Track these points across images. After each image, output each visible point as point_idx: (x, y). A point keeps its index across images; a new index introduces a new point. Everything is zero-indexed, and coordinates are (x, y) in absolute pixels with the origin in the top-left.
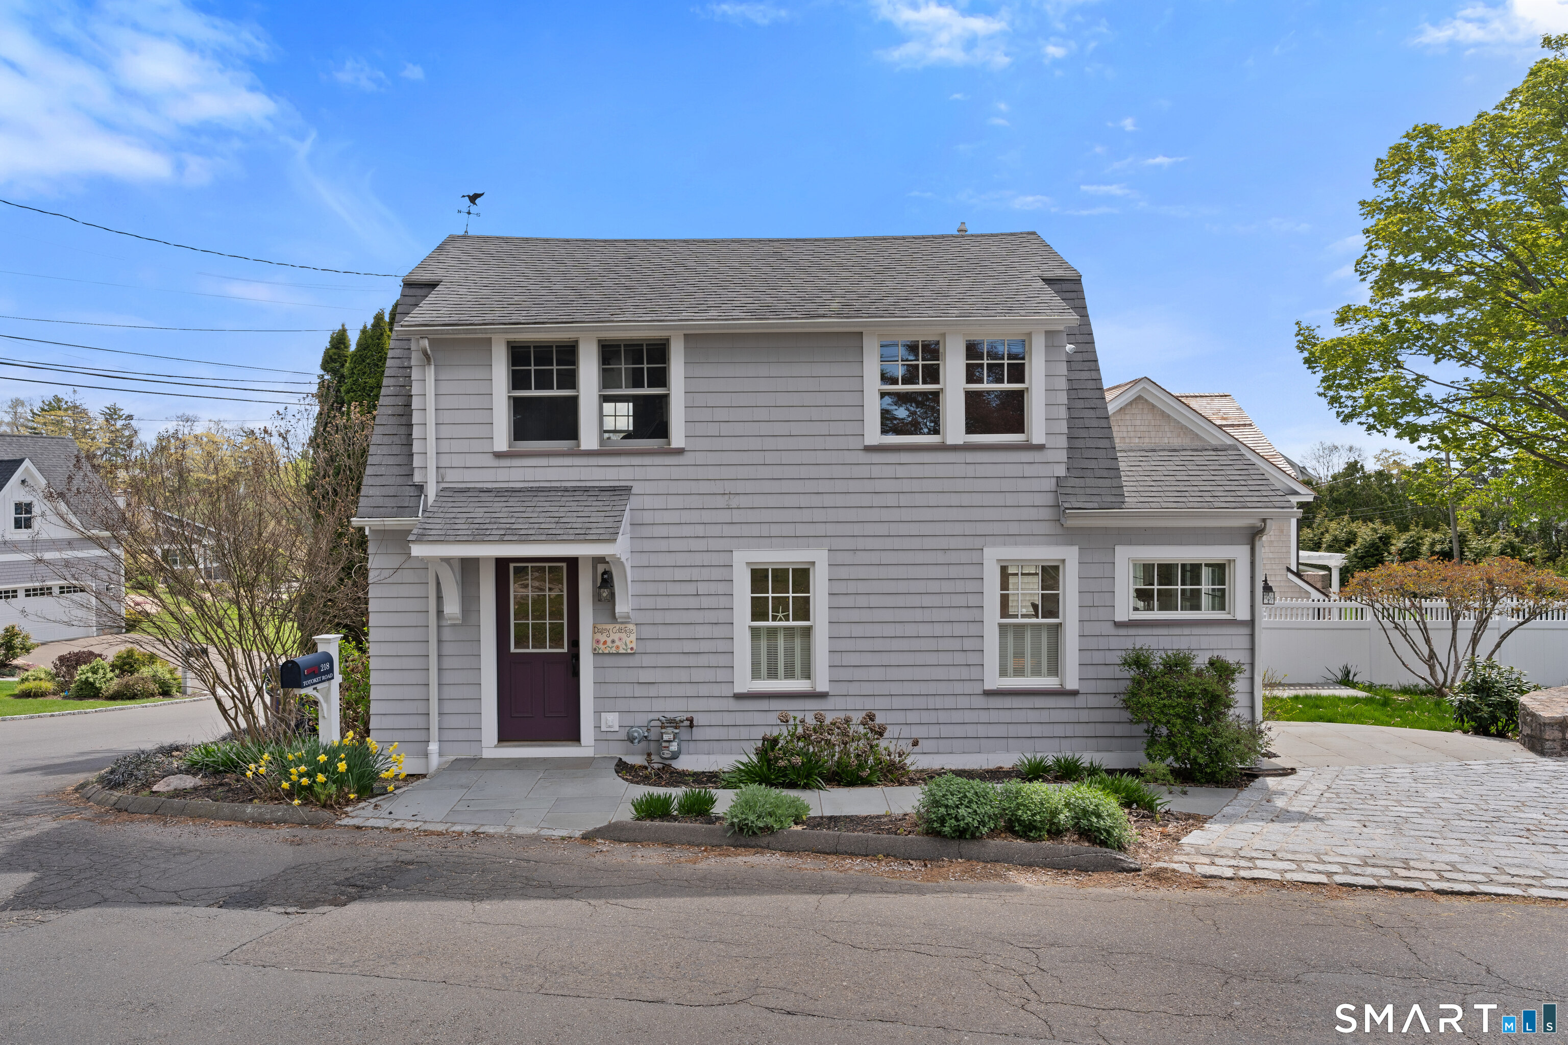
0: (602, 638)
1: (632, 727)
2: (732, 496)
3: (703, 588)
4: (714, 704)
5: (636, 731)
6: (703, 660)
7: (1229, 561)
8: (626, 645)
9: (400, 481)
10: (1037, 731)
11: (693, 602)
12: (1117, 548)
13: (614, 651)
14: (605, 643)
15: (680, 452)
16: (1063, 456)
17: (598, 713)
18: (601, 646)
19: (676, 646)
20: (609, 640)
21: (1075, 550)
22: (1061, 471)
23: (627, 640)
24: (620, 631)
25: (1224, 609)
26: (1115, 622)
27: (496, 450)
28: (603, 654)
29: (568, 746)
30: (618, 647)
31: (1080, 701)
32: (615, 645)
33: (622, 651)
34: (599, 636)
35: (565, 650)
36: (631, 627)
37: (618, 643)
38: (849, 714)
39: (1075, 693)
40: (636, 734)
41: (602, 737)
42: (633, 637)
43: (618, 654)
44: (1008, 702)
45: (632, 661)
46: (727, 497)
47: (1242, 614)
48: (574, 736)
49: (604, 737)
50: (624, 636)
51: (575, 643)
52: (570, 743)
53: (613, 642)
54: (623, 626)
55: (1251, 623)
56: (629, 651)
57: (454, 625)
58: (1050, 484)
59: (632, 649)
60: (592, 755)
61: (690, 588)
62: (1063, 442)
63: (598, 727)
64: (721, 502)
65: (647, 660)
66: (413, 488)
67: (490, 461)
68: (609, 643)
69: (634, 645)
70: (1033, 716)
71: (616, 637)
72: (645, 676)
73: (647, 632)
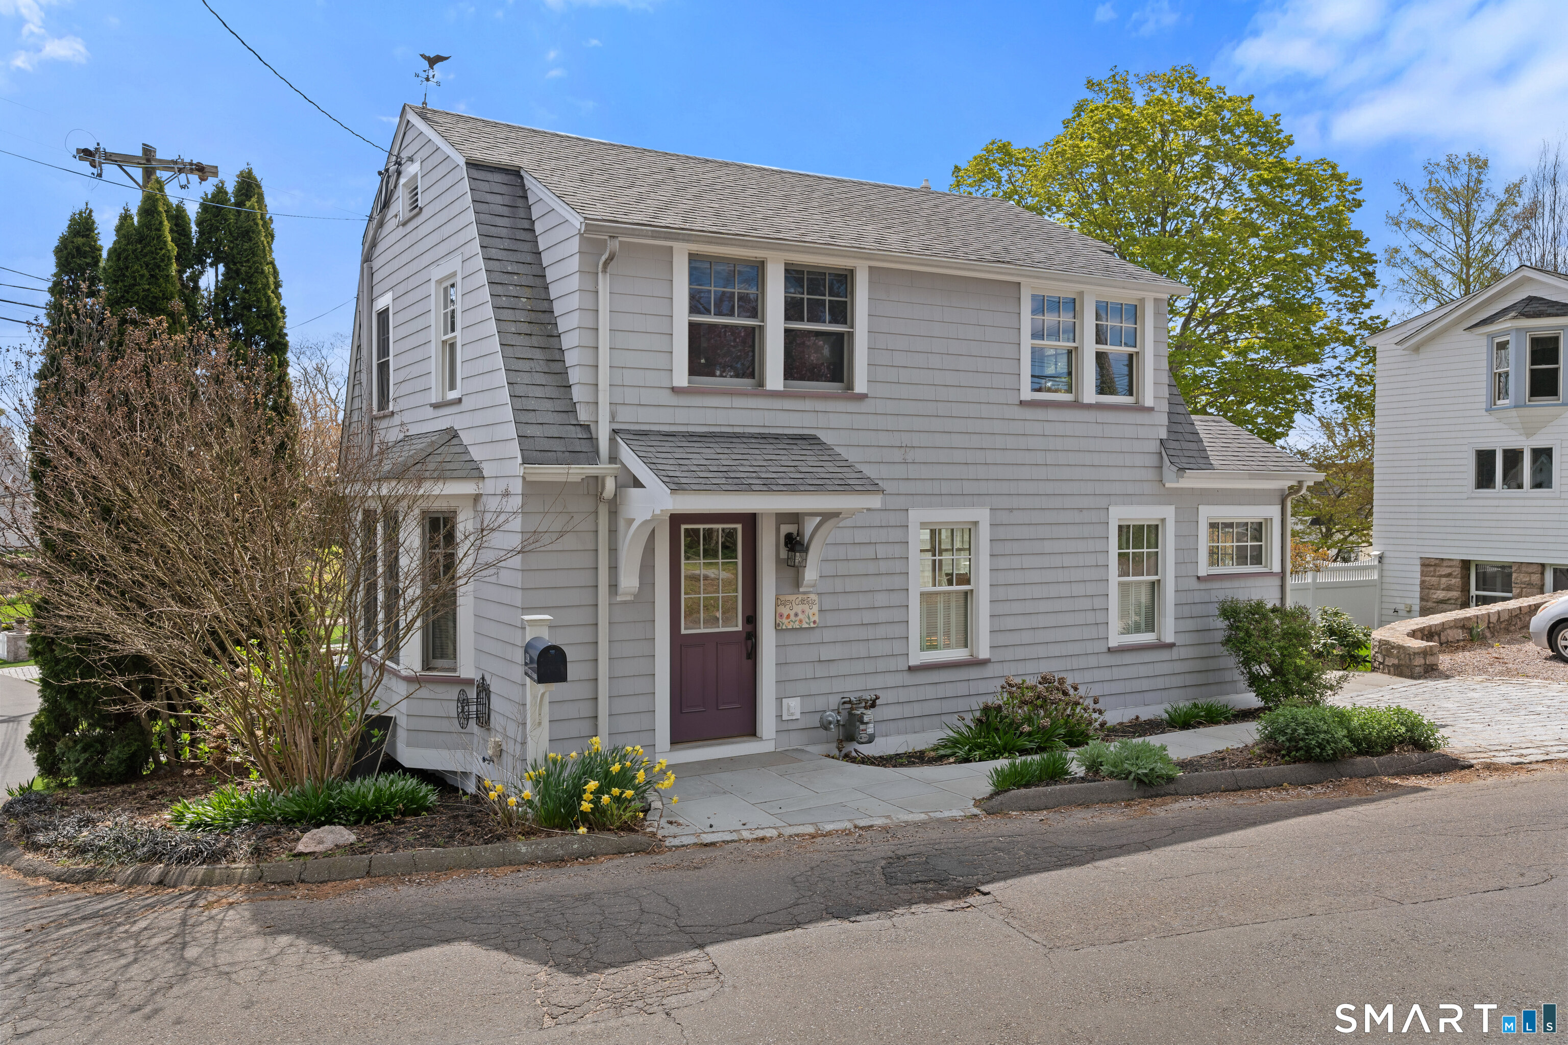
0: (785, 611)
1: (825, 711)
2: (908, 450)
3: (882, 551)
4: (891, 680)
5: (830, 716)
6: (881, 631)
7: (1266, 520)
8: (809, 618)
9: (559, 418)
10: (1145, 685)
11: (871, 568)
12: (1200, 507)
13: (797, 625)
14: (788, 617)
15: (863, 397)
16: (1164, 419)
17: (779, 700)
18: (785, 621)
19: (855, 618)
20: (792, 613)
21: (1172, 509)
22: (1164, 436)
23: (809, 613)
24: (803, 602)
25: (1261, 564)
26: (1198, 578)
27: (675, 384)
28: (787, 629)
29: (744, 742)
30: (801, 621)
31: (1174, 653)
32: (798, 618)
33: (805, 625)
34: (782, 609)
35: (740, 628)
36: (813, 597)
37: (801, 616)
38: (1024, 678)
39: (1171, 646)
40: (830, 719)
41: (784, 727)
42: (816, 609)
43: (801, 628)
44: (1128, 658)
45: (815, 637)
46: (903, 450)
47: (1277, 568)
48: (750, 730)
49: (785, 727)
50: (806, 607)
51: (751, 619)
52: (745, 739)
53: (796, 615)
54: (805, 596)
55: (1283, 575)
56: (812, 625)
57: (625, 602)
58: (1154, 446)
59: (814, 622)
60: (773, 750)
61: (869, 552)
62: (1165, 407)
63: (779, 716)
64: (897, 455)
65: (828, 635)
66: (578, 428)
67: (667, 398)
68: (792, 617)
69: (816, 618)
70: (1143, 671)
71: (798, 609)
72: (826, 653)
73: (828, 603)
